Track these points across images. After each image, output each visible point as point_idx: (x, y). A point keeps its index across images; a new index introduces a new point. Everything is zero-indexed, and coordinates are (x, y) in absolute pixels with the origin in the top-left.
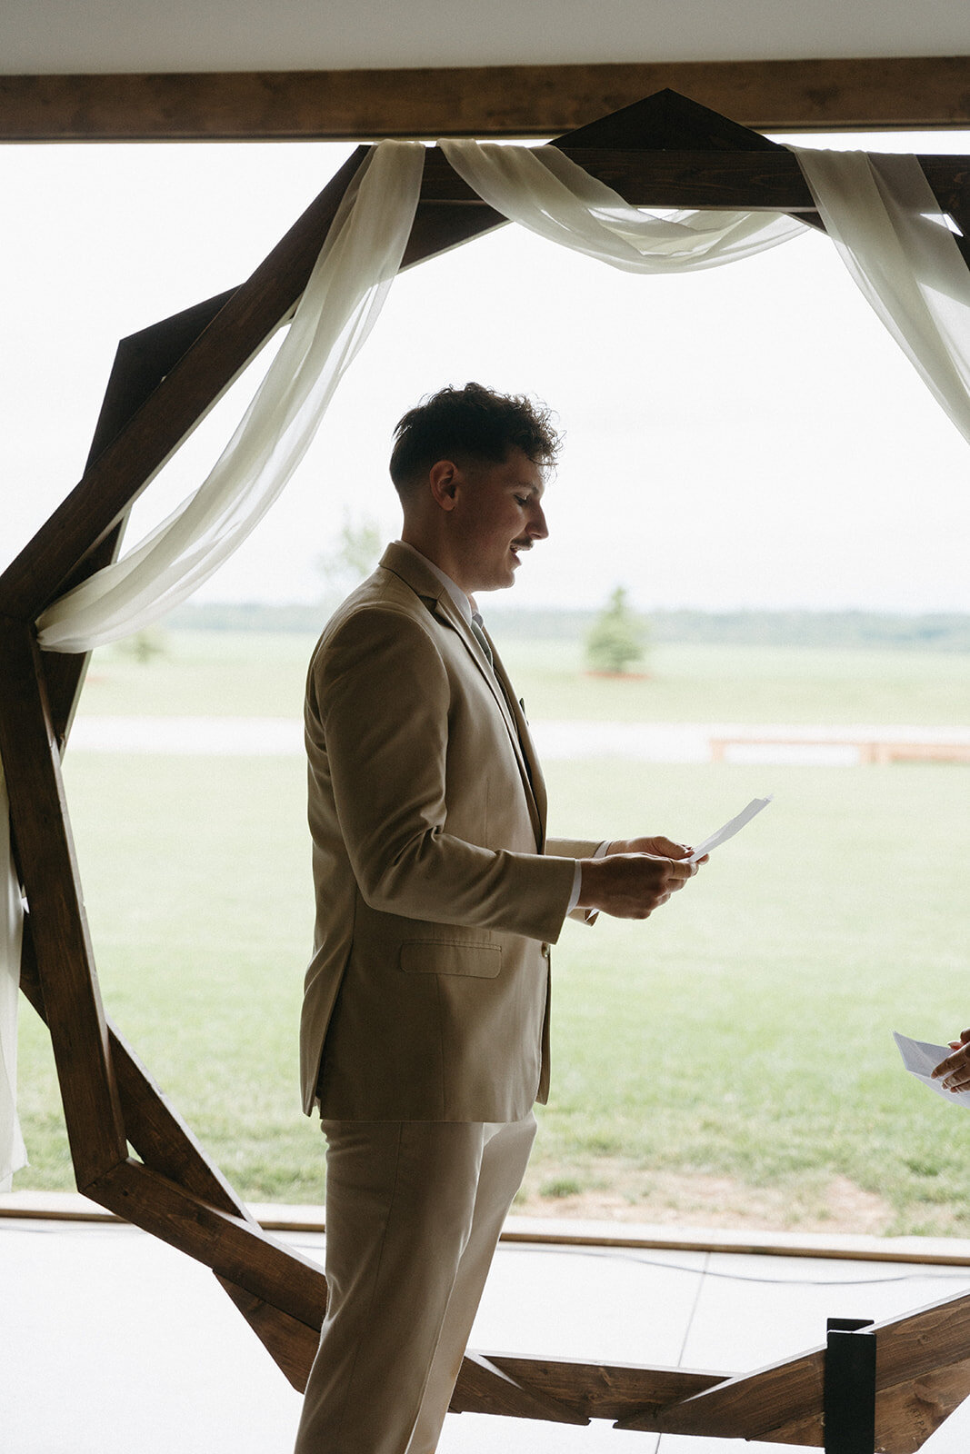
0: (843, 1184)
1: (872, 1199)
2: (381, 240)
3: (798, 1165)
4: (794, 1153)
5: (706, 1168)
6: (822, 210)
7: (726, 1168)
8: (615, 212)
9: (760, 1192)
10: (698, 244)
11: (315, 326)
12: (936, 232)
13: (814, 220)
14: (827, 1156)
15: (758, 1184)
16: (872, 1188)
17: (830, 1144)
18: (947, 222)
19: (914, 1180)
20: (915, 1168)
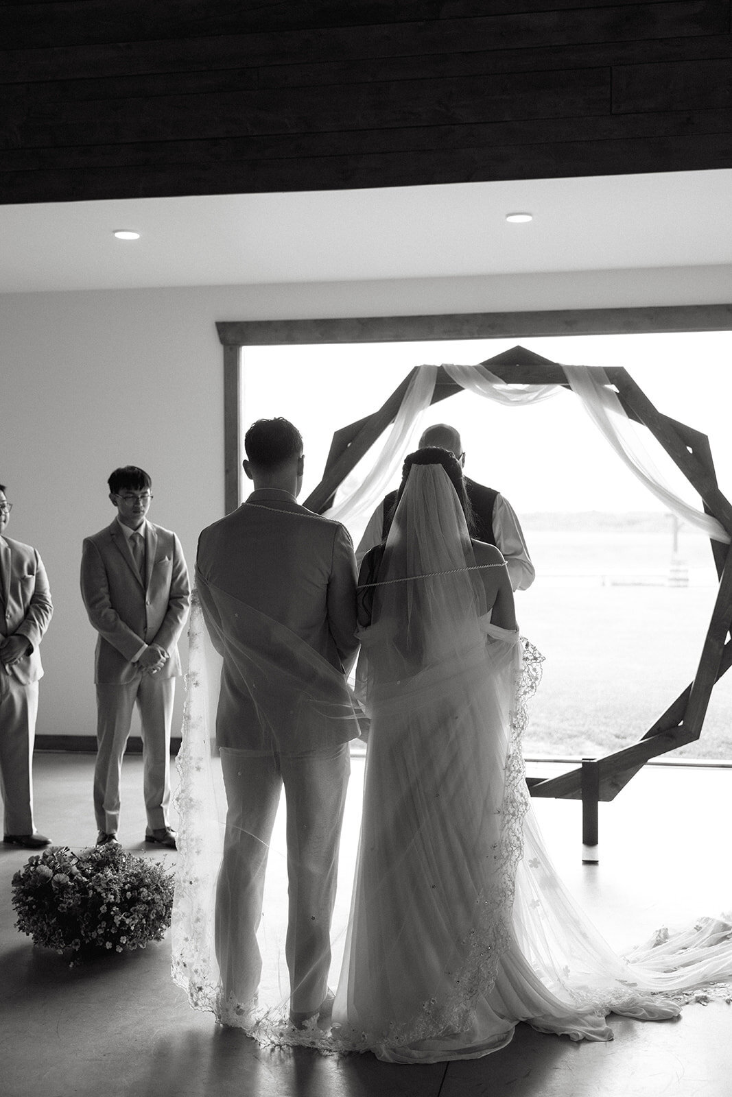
0: (588, 743)
1: (600, 748)
2: (423, 397)
3: (571, 737)
4: (568, 732)
5: (535, 738)
6: (571, 384)
7: (543, 738)
8: (501, 386)
9: (555, 746)
10: (529, 396)
11: (402, 426)
12: (609, 392)
13: (569, 387)
14: (582, 733)
15: (555, 743)
16: (601, 744)
17: (583, 729)
18: (613, 388)
19: (617, 740)
20: (617, 737)
